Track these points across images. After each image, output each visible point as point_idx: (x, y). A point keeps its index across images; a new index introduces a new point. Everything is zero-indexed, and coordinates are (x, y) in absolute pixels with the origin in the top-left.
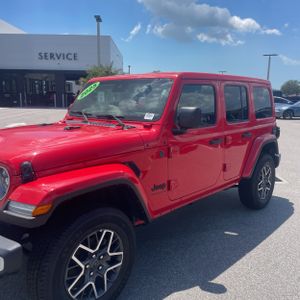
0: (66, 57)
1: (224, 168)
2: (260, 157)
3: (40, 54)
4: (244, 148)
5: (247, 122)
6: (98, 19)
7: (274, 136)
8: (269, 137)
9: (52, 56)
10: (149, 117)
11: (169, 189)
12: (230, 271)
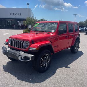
0: (18, 14)
1: (68, 43)
2: (76, 41)
3: (10, 14)
4: (72, 39)
5: (73, 32)
6: (28, 4)
7: (79, 36)
8: (78, 36)
9: (14, 14)
10: (53, 31)
11: (57, 47)
12: (70, 64)
